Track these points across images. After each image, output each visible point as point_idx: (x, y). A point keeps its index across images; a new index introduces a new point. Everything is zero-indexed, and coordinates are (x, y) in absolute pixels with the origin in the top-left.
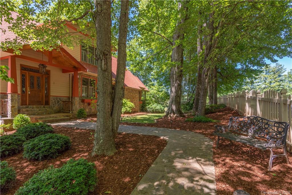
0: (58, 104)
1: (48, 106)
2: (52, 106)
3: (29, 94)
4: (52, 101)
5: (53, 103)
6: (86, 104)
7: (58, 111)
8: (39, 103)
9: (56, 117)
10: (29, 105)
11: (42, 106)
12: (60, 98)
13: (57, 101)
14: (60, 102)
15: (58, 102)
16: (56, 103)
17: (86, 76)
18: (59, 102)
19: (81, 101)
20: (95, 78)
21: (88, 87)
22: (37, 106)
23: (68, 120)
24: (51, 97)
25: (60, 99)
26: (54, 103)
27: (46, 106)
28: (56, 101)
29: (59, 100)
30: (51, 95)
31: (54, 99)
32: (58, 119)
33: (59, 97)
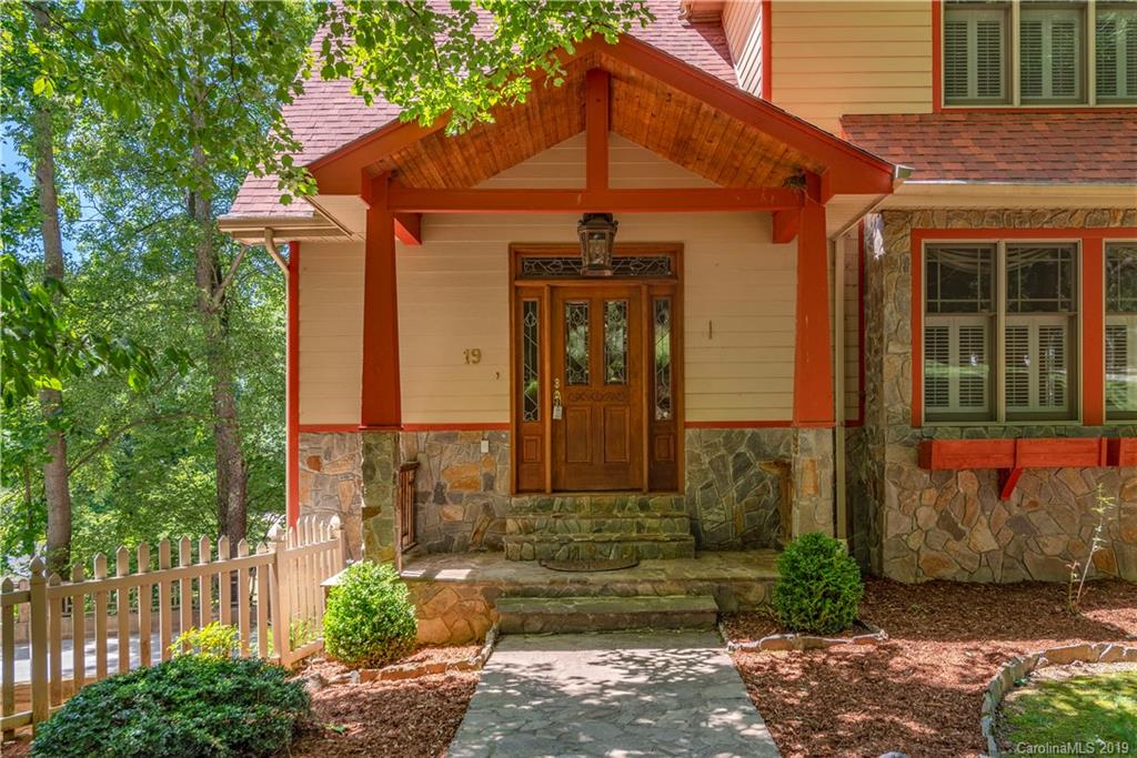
0: (741, 481)
1: (673, 496)
2: (698, 494)
3: (554, 422)
4: (696, 459)
5: (705, 473)
6: (966, 483)
7: (743, 537)
8: (616, 478)
9: (625, 594)
10: (554, 491)
11: (633, 498)
12: (754, 438)
13: (731, 458)
14: (758, 466)
15: (742, 467)
16: (723, 478)
17: (959, 224)
18: (749, 465)
19: (912, 452)
20: (1077, 222)
21: (993, 321)
22: (597, 497)
23: (699, 626)
24: (689, 432)
25: (754, 443)
26: (712, 476)
27: (656, 500)
28: (723, 456)
29: (750, 455)
30: (690, 418)
31: (711, 447)
32: (620, 616)
33: (749, 431)
